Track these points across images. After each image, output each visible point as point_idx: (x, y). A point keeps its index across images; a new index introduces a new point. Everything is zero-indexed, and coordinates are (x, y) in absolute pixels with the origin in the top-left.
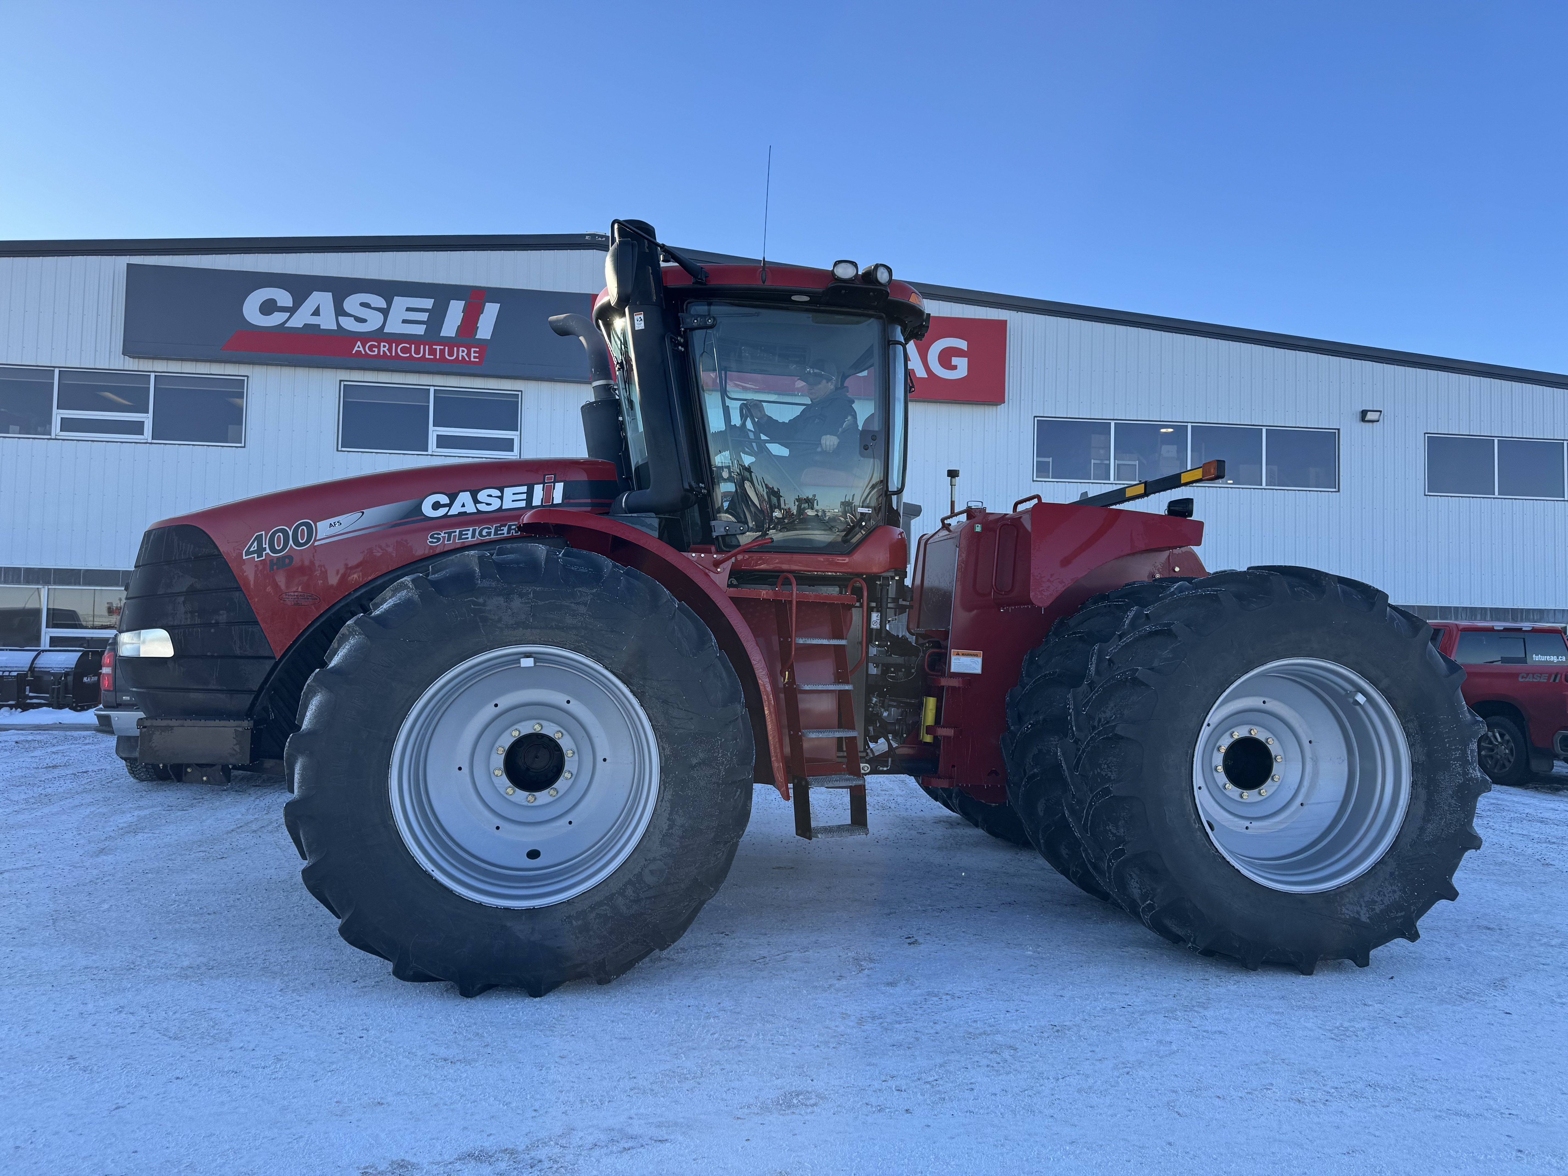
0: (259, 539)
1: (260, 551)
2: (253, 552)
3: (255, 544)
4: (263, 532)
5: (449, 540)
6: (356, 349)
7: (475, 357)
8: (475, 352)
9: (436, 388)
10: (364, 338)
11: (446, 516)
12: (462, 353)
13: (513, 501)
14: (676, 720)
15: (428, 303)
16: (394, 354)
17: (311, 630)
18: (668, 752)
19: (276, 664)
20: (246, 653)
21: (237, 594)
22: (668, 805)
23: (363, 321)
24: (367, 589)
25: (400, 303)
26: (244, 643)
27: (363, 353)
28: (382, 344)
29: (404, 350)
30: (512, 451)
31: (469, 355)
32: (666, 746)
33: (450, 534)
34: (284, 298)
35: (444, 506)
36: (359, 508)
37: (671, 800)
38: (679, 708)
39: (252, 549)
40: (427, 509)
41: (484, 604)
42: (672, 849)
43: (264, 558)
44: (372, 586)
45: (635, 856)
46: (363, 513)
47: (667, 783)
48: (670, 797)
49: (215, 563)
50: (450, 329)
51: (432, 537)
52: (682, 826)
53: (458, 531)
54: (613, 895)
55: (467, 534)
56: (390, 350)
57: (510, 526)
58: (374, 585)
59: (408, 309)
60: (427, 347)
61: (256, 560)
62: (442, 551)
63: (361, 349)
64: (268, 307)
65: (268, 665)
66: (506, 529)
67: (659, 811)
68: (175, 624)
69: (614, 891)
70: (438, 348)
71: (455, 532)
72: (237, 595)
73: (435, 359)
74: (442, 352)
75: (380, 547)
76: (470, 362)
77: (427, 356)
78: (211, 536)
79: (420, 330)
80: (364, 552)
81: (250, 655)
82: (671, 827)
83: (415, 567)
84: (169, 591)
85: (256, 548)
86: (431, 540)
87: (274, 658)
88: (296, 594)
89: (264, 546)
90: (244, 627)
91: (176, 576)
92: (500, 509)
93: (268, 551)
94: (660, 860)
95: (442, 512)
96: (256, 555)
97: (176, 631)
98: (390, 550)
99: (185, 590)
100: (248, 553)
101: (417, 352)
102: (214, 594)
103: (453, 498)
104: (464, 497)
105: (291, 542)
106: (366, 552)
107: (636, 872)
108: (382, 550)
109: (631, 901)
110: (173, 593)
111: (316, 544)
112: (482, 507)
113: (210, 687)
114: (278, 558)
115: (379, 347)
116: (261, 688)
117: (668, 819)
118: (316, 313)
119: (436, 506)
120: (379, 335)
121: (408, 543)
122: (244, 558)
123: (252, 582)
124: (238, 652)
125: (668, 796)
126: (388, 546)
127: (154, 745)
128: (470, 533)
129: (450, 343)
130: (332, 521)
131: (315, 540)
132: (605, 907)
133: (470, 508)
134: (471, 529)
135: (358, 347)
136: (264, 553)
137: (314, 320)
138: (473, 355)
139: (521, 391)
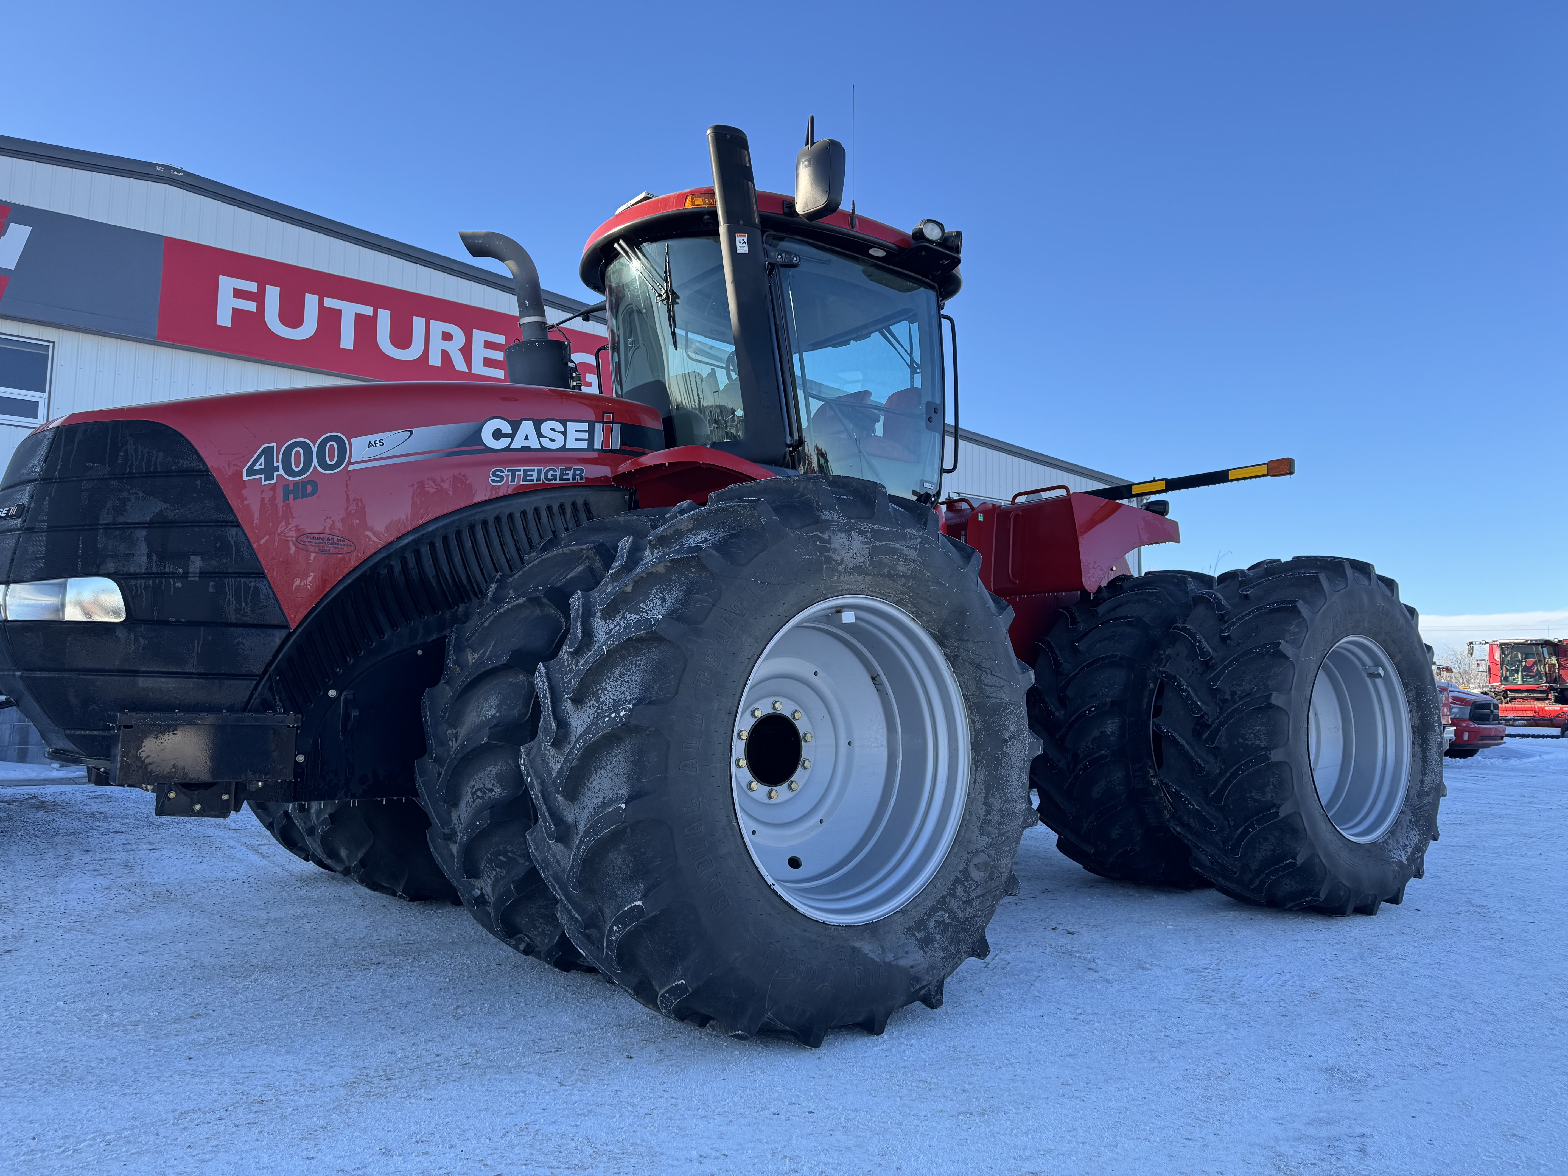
0: (268, 452)
1: (269, 470)
2: (259, 472)
3: (263, 459)
4: (275, 444)
5: (513, 481)
11: (508, 449)
13: (576, 440)
14: (988, 688)
17: (340, 588)
18: (978, 726)
19: (290, 635)
20: (245, 619)
21: (233, 531)
22: (982, 787)
24: (416, 536)
26: (243, 604)
32: (976, 718)
33: (514, 472)
35: (506, 435)
36: (407, 425)
37: (985, 781)
38: (992, 674)
39: (257, 467)
40: (487, 437)
41: (829, 542)
42: (992, 838)
43: (275, 481)
44: (422, 533)
45: (956, 850)
46: (411, 432)
47: (978, 761)
48: (983, 778)
49: (198, 482)
51: (494, 474)
52: (1000, 810)
53: (522, 469)
54: (944, 897)
55: (532, 475)
57: (575, 470)
58: (424, 532)
61: (263, 483)
62: (505, 494)
65: (278, 636)
66: (571, 473)
67: (973, 796)
68: (132, 571)
69: (945, 893)
71: (519, 470)
72: (234, 533)
75: (434, 481)
78: (192, 442)
80: (413, 485)
81: (251, 622)
82: (988, 812)
83: (474, 511)
84: (121, 519)
85: (263, 466)
86: (493, 478)
87: (286, 627)
88: (322, 536)
89: (275, 464)
90: (242, 580)
91: (133, 498)
92: (563, 448)
93: (281, 471)
94: (983, 851)
95: (503, 443)
96: (263, 476)
97: (133, 582)
98: (446, 485)
99: (148, 519)
100: (251, 472)
102: (197, 529)
103: (515, 426)
104: (527, 427)
105: (315, 461)
106: (416, 485)
107: (961, 868)
108: (436, 485)
109: (964, 902)
110: (128, 524)
111: (351, 468)
112: (546, 443)
113: (187, 669)
114: (296, 483)
116: (265, 671)
117: (985, 804)
119: (498, 434)
121: (466, 480)
122: (245, 478)
123: (256, 516)
124: (233, 617)
125: (981, 777)
126: (443, 481)
127: (143, 755)
128: (535, 473)
130: (372, 438)
131: (349, 463)
132: (941, 912)
133: (534, 443)
134: (536, 469)
136: (275, 474)
139: (54, 343)
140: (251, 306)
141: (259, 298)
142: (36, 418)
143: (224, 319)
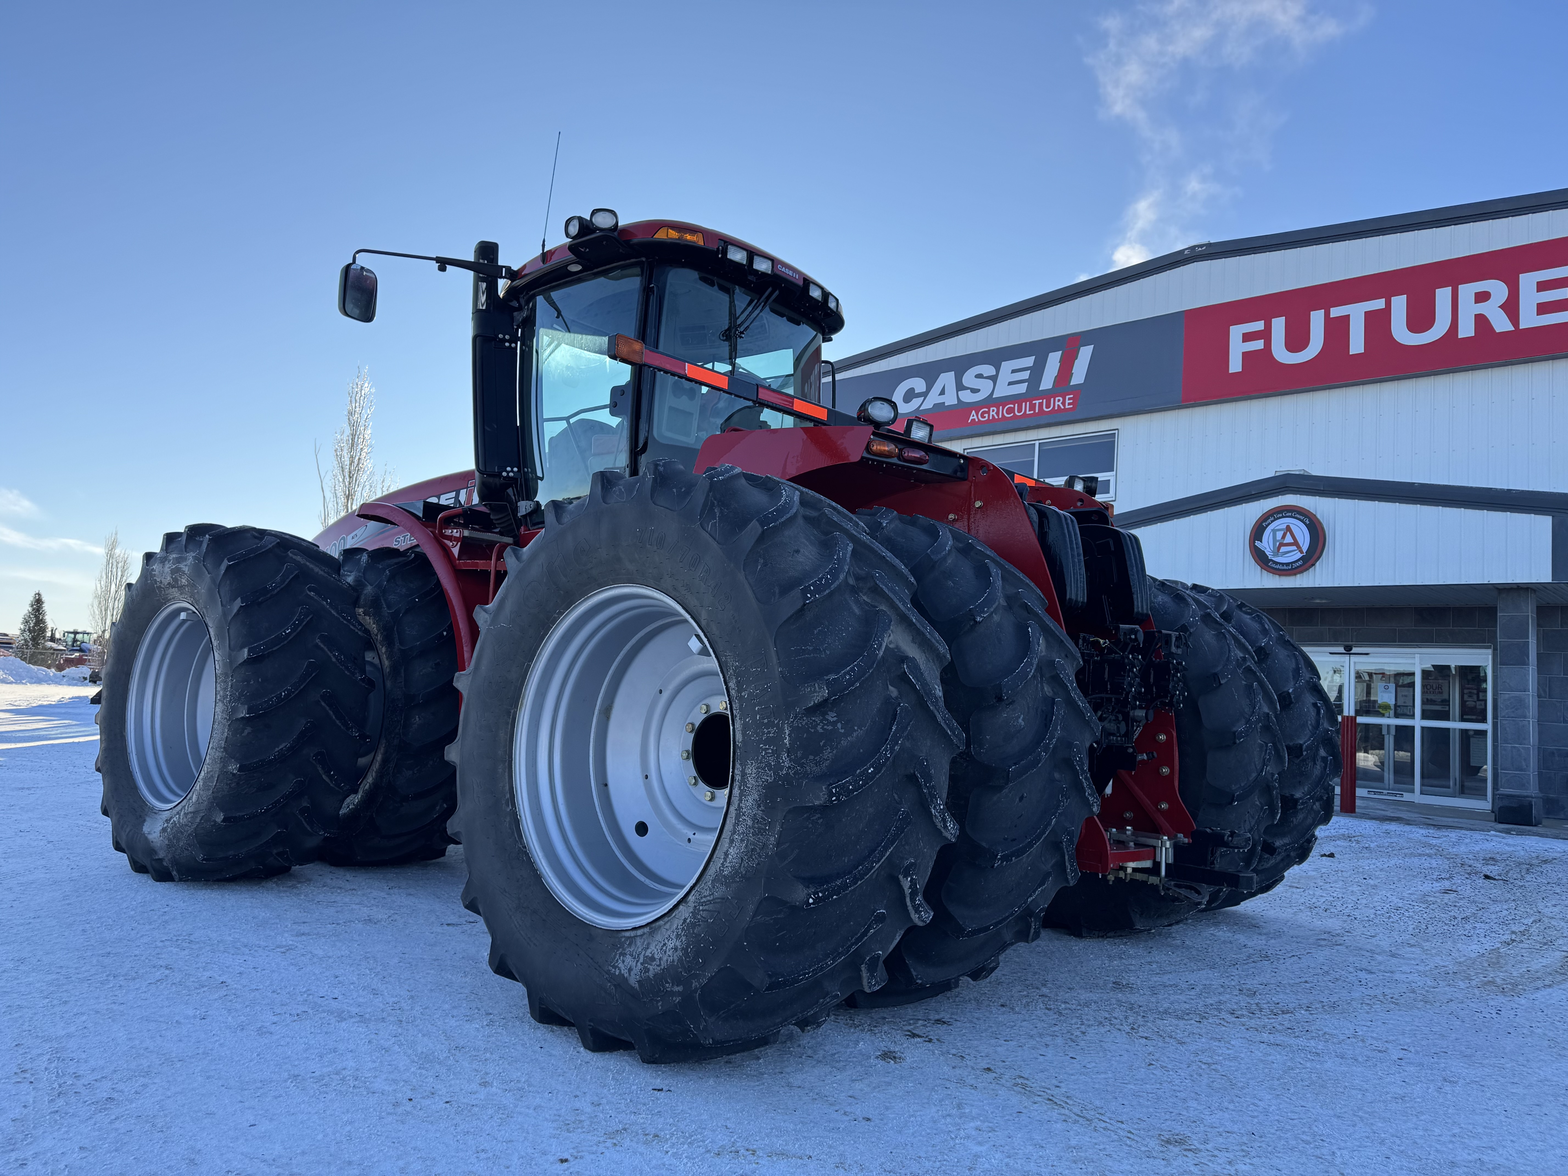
6: (971, 418)
7: (1069, 404)
8: (1069, 399)
9: (1041, 441)
10: (976, 406)
12: (1058, 402)
15: (1029, 361)
16: (1000, 416)
23: (978, 391)
25: (1007, 366)
27: (977, 420)
28: (992, 409)
29: (1010, 411)
30: (1108, 492)
31: (1064, 403)
34: (919, 384)
50: (1047, 382)
51: (396, 541)
56: (998, 413)
59: (1013, 371)
60: (1028, 403)
63: (975, 417)
64: (910, 395)
70: (1037, 402)
73: (1034, 414)
74: (1041, 404)
76: (1065, 410)
77: (1028, 412)
79: (1022, 388)
101: (1020, 410)
115: (988, 412)
118: (942, 393)
120: (990, 402)
129: (1048, 395)
135: (973, 416)
137: (941, 399)
138: (1067, 402)
139: (1118, 429)
140: (1259, 345)
141: (1266, 335)
142: (1109, 493)
143: (1235, 365)
